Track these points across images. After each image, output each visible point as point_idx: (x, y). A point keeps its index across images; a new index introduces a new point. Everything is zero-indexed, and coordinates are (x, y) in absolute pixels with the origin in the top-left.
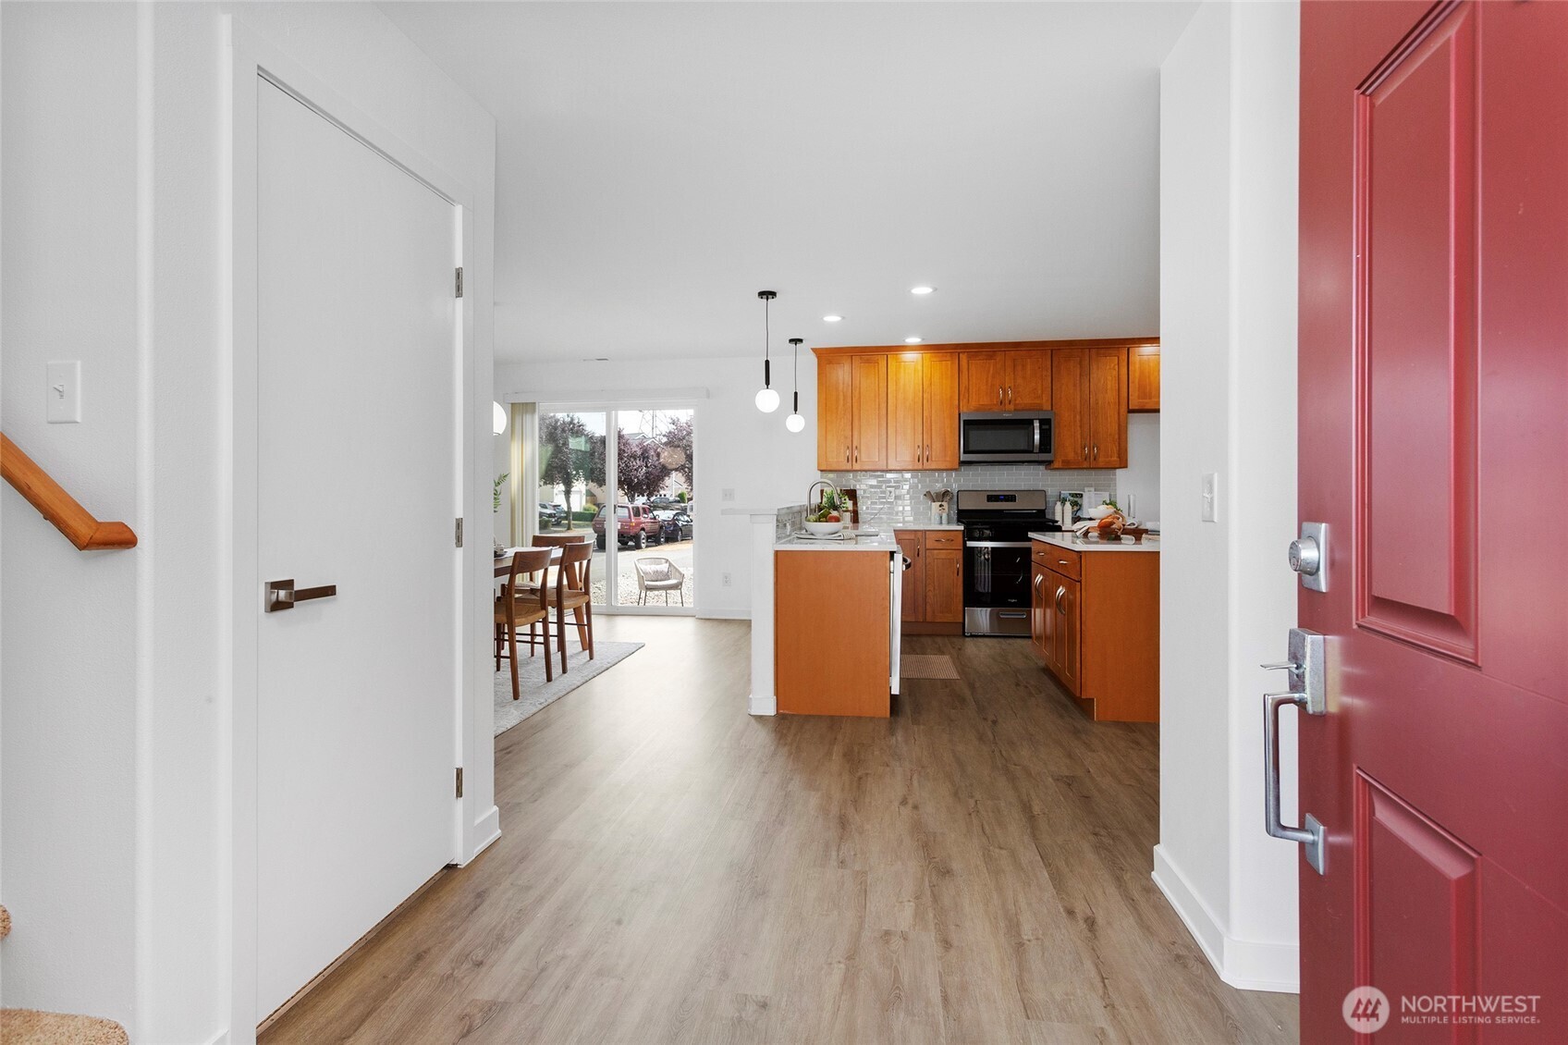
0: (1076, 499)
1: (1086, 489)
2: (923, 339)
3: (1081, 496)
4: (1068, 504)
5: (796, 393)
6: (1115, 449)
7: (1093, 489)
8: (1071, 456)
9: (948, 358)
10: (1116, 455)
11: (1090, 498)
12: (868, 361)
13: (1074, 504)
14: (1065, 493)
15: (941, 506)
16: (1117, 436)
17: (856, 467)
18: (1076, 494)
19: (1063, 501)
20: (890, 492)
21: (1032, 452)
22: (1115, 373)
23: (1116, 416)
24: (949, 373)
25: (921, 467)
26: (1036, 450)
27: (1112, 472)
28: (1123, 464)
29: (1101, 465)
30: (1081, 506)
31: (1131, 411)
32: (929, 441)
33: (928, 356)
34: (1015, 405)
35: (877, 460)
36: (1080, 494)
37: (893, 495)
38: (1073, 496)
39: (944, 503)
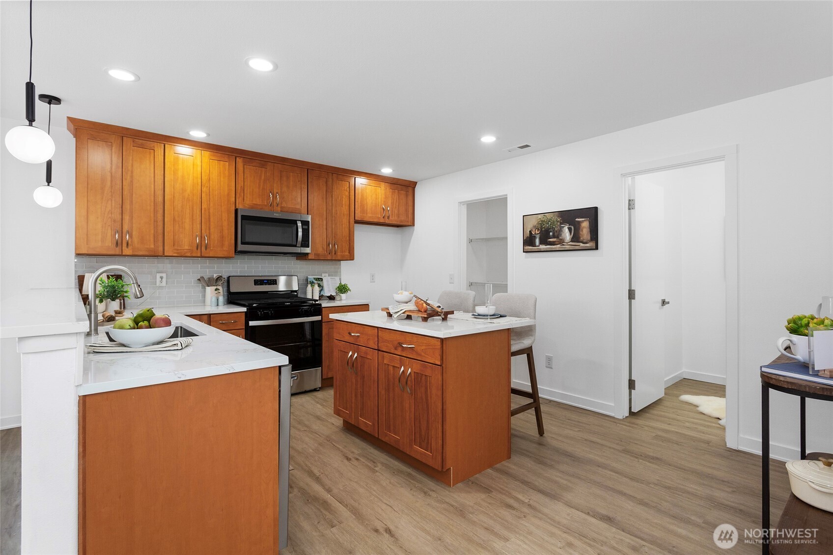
0: (319, 282)
1: (323, 275)
2: (208, 135)
3: (321, 280)
4: (316, 286)
5: (49, 163)
6: (347, 247)
7: (327, 275)
8: (320, 251)
9: (227, 160)
10: (348, 251)
11: (328, 281)
13: (319, 286)
14: (311, 278)
15: (216, 290)
16: (348, 238)
17: (127, 251)
18: (318, 278)
19: (312, 283)
20: (162, 278)
21: (295, 246)
22: (347, 193)
23: (348, 224)
24: (227, 172)
25: (199, 255)
26: (299, 244)
27: (338, 263)
28: (351, 257)
29: (339, 258)
30: (322, 287)
31: (357, 222)
32: (208, 231)
33: (207, 154)
34: (282, 207)
35: (152, 246)
36: (320, 278)
37: (164, 280)
38: (316, 280)
39: (218, 287)
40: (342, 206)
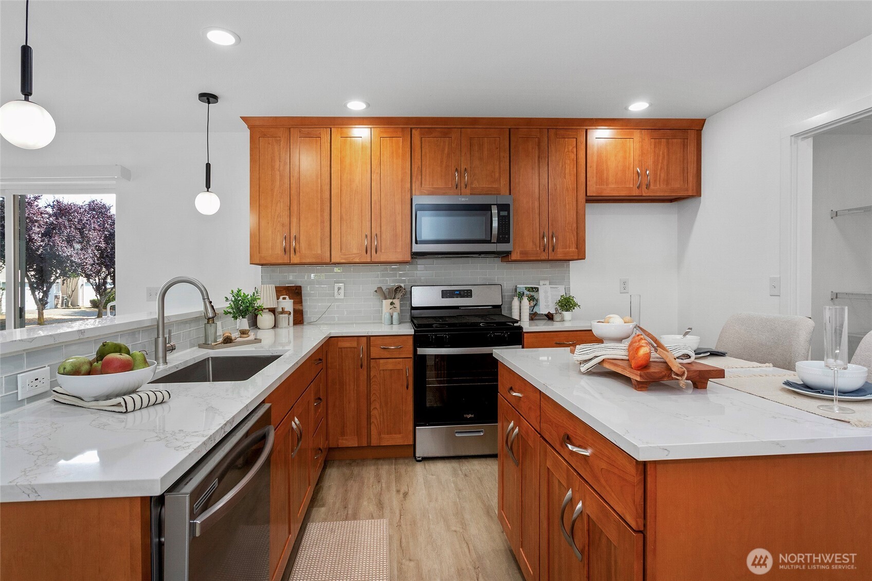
0: (532, 294)
1: (541, 283)
2: (368, 105)
3: (537, 290)
4: (525, 300)
5: (208, 166)
6: (574, 239)
7: (547, 282)
8: (529, 246)
9: (400, 134)
10: (574, 246)
11: (546, 292)
12: (309, 136)
13: (531, 298)
14: (521, 287)
15: (392, 304)
16: (575, 225)
17: (295, 259)
18: (532, 288)
19: (521, 296)
20: (339, 289)
21: (489, 242)
22: (573, 156)
23: (575, 203)
24: (400, 151)
25: (369, 260)
26: (494, 240)
27: (565, 264)
28: (581, 255)
29: (560, 256)
30: (537, 300)
31: (591, 200)
32: (378, 230)
33: (376, 131)
34: (472, 189)
35: (319, 252)
36: (535, 288)
37: (342, 291)
38: (529, 291)
39: (394, 301)
40: (565, 177)
